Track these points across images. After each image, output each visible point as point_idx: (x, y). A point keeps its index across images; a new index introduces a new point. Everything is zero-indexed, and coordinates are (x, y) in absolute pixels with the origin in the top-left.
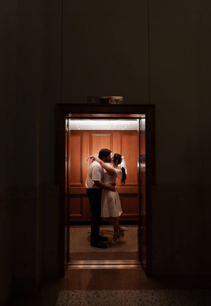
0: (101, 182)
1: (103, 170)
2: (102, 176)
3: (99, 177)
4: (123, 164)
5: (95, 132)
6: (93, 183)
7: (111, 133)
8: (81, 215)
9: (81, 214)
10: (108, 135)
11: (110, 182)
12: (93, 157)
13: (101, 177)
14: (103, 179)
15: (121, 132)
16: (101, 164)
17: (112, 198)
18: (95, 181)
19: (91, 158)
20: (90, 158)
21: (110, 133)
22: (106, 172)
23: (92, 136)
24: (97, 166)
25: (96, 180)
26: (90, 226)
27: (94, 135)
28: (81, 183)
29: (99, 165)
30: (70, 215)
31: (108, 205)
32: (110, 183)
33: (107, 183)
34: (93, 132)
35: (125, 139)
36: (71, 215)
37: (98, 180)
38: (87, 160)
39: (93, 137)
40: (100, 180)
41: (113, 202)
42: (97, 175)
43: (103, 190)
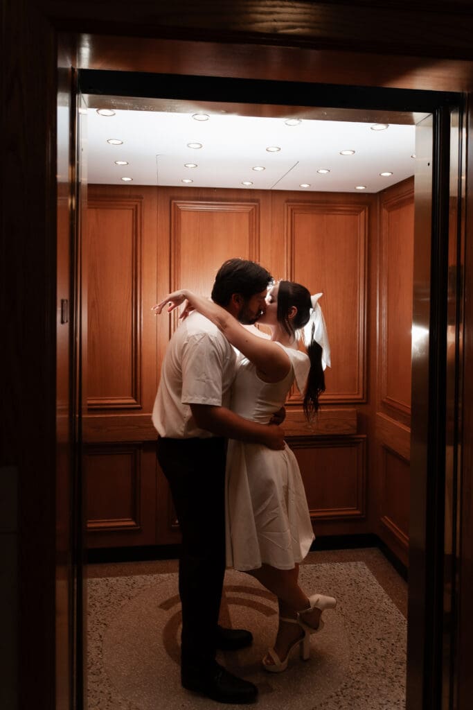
0: (224, 411)
1: (232, 351)
2: (228, 382)
3: (212, 389)
4: (314, 329)
5: (192, 195)
6: (188, 413)
7: (252, 201)
8: (133, 523)
9: (134, 519)
10: (244, 208)
11: (264, 409)
12: (185, 297)
13: (223, 388)
14: (231, 393)
15: (292, 197)
16: (222, 326)
17: (270, 483)
18: (194, 407)
19: (177, 301)
20: (170, 300)
21: (248, 201)
22: (245, 361)
23: (179, 211)
24: (205, 335)
25: (198, 400)
26: (175, 564)
27: (188, 207)
28: (136, 399)
29: (212, 330)
30: (89, 525)
31: (255, 510)
32: (263, 413)
33: (251, 413)
34: (184, 195)
35: (307, 224)
36: (91, 525)
37: (207, 403)
38: (160, 312)
39: (185, 218)
40: (216, 401)
41: (275, 498)
42: (203, 377)
43: (231, 443)
